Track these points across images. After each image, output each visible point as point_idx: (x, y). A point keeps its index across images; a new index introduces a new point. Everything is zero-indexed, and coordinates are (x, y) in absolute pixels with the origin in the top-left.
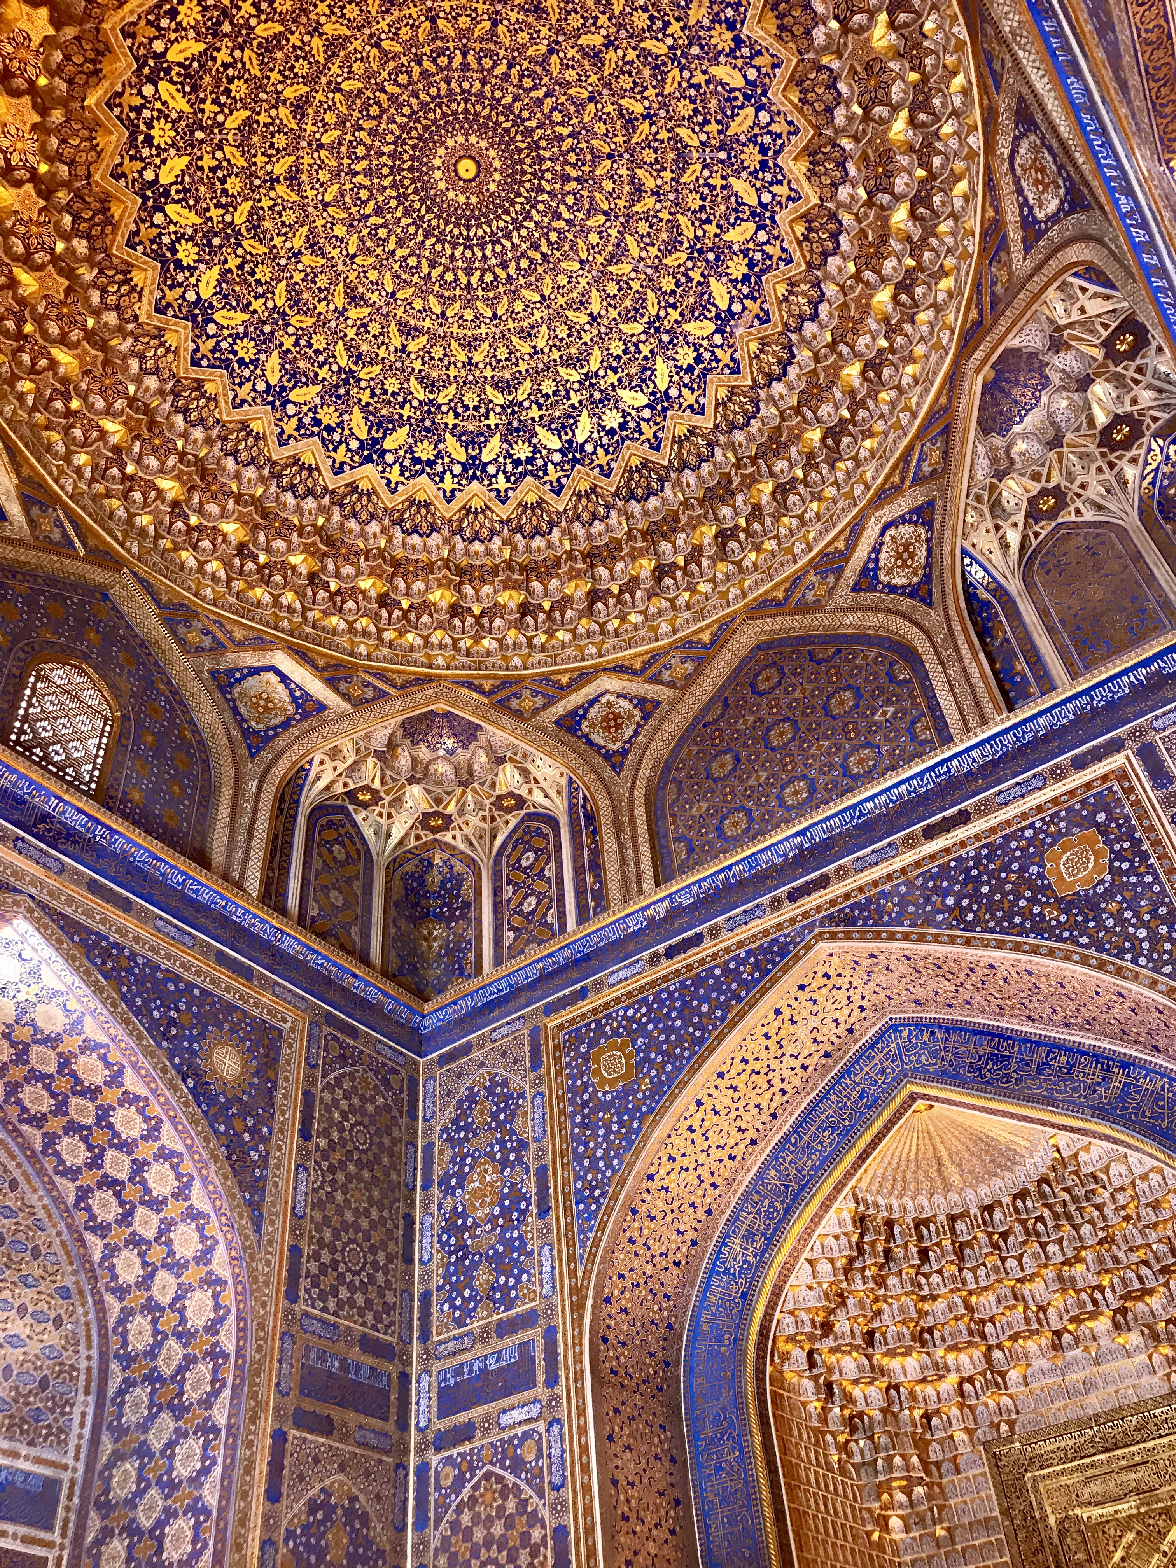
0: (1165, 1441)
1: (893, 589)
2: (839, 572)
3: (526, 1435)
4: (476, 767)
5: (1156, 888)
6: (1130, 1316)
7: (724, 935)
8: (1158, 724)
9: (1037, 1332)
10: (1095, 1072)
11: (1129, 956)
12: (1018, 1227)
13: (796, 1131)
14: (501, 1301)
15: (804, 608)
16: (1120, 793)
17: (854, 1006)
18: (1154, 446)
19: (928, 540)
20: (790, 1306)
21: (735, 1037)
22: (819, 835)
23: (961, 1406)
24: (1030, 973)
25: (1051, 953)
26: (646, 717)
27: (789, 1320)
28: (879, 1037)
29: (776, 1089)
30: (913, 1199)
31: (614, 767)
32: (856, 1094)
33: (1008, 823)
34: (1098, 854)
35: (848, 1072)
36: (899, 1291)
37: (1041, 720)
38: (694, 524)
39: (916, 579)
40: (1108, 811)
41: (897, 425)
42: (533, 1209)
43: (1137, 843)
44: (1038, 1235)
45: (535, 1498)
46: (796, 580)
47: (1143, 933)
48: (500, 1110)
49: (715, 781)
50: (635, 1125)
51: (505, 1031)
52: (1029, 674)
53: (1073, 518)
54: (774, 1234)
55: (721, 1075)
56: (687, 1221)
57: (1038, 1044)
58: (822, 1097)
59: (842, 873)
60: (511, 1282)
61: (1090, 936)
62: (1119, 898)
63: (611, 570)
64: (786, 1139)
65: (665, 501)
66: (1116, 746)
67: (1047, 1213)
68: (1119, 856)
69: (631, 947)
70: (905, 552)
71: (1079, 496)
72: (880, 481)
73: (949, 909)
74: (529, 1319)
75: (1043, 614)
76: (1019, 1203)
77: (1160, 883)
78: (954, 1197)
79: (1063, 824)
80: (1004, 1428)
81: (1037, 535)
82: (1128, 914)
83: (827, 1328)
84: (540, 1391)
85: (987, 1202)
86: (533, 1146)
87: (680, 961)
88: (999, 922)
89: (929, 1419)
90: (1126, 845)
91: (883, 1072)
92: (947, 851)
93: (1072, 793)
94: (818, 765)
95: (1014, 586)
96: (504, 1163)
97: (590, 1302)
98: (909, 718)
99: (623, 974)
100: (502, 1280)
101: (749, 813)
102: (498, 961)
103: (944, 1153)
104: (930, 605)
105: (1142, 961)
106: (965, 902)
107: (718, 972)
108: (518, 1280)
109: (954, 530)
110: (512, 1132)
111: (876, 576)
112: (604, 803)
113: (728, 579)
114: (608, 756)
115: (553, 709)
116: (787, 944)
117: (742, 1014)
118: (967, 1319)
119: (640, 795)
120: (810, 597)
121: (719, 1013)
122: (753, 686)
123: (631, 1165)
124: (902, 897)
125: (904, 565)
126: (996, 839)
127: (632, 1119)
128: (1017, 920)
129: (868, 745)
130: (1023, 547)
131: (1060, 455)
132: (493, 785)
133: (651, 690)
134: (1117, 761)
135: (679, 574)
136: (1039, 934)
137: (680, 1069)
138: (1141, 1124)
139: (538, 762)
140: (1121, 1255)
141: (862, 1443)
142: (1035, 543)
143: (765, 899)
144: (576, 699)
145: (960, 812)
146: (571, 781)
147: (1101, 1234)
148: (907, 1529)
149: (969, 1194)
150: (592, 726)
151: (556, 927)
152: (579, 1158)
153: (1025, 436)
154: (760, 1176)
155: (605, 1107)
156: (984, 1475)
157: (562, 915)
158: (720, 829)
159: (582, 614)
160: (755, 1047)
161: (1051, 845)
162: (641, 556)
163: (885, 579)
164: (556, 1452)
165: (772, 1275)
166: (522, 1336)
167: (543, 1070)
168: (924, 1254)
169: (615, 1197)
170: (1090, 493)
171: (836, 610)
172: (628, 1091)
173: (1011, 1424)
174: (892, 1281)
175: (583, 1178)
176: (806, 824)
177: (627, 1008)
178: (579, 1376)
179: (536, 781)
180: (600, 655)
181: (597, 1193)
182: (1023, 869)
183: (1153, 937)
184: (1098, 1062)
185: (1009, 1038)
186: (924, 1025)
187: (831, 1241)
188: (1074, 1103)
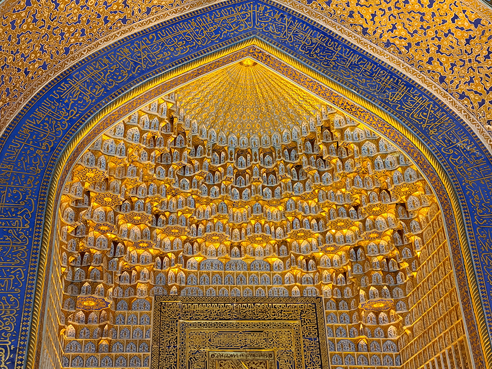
0: (277, 322)
10: (388, 80)
13: (156, 32)
23: (151, 269)
32: (212, 29)
35: (211, 13)
57: (355, 52)
58: (185, 19)
64: (145, 33)
80: (174, 289)
91: (237, 24)
118: (188, 216)
138: (410, 121)
154: (114, 48)
156: (149, 314)
184: (391, 77)
185: (337, 41)
186: (277, 9)
187: (145, 118)
188: (370, 93)
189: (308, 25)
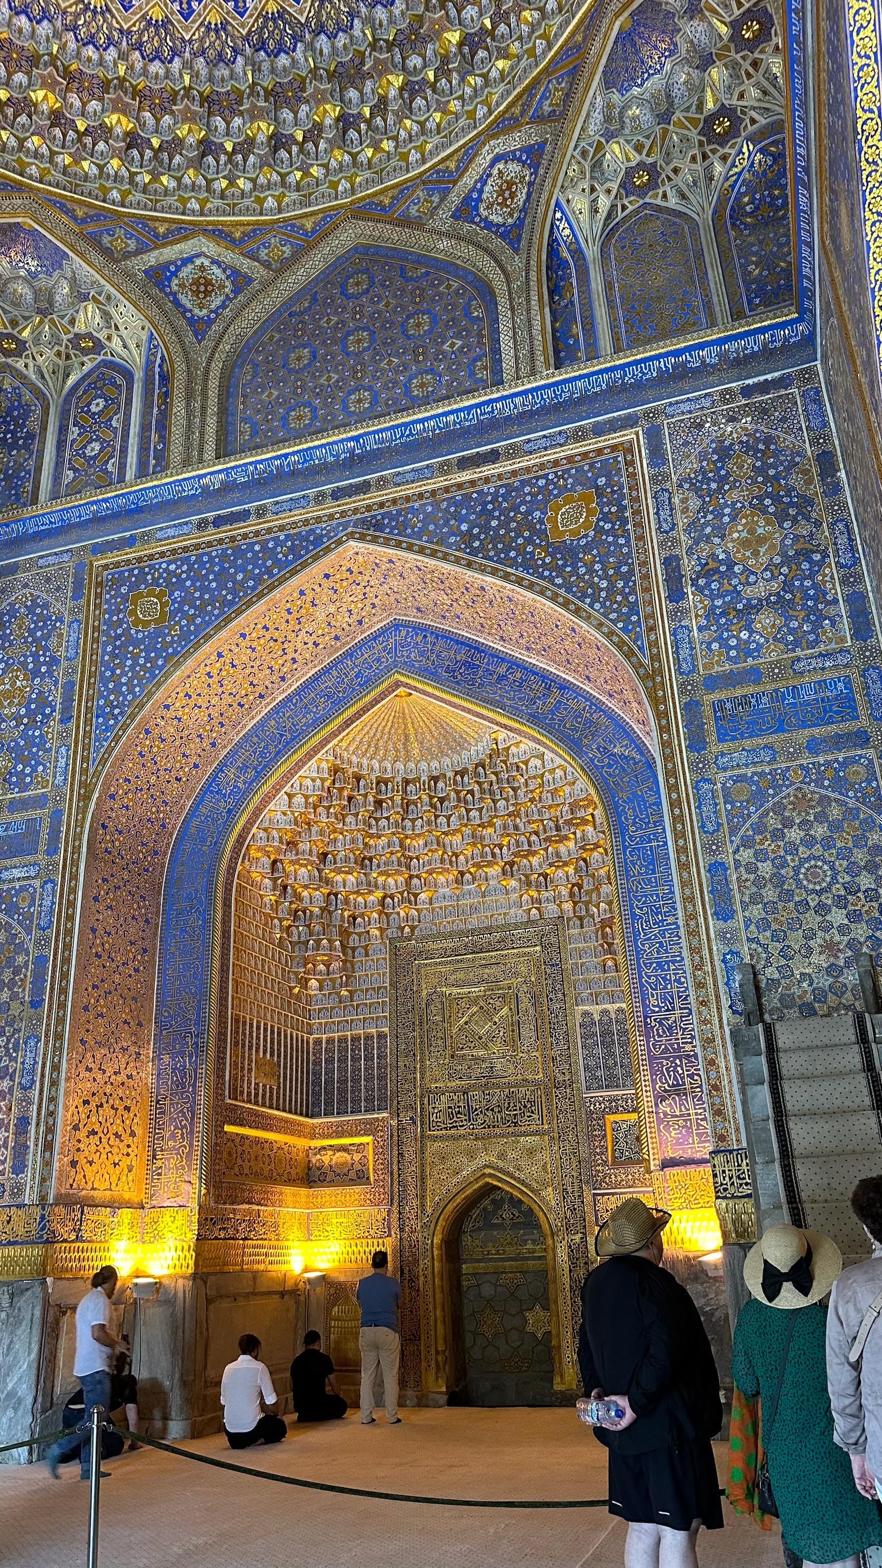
0: (515, 951)
1: (489, 225)
2: (445, 194)
3: (23, 889)
4: (57, 298)
5: (625, 550)
6: (515, 867)
7: (269, 516)
8: (668, 410)
9: (448, 871)
10: (538, 686)
11: (588, 600)
12: (453, 795)
13: (299, 694)
14: (16, 784)
15: (405, 222)
16: (622, 465)
17: (368, 602)
18: (745, 150)
19: (531, 184)
20: (266, 825)
21: (261, 606)
22: (371, 445)
23: (380, 913)
24: (511, 600)
25: (530, 587)
26: (237, 290)
27: (262, 834)
28: (383, 632)
29: (289, 657)
30: (380, 762)
31: (196, 334)
32: (353, 674)
33: (528, 470)
34: (590, 512)
35: (351, 655)
36: (353, 827)
37: (579, 383)
38: (319, 99)
39: (510, 220)
40: (609, 477)
41: (531, 52)
42: (57, 715)
43: (622, 509)
44: (466, 802)
45: (24, 934)
46: (403, 190)
47: (604, 584)
48: (37, 628)
49: (290, 371)
50: (160, 663)
51: (51, 560)
52: (581, 339)
53: (659, 201)
54: (262, 770)
55: (243, 636)
56: (193, 748)
57: (503, 660)
58: (326, 671)
59: (382, 483)
60: (28, 770)
61: (564, 579)
62: (595, 552)
63: (228, 124)
64: (289, 698)
65: (294, 62)
66: (630, 422)
67: (476, 788)
68: (605, 517)
69: (183, 509)
70: (508, 188)
71: (669, 179)
72: (501, 108)
73: (461, 534)
74: (40, 801)
75: (608, 286)
76: (458, 778)
77: (629, 546)
78: (411, 765)
79: (570, 480)
80: (407, 930)
81: (624, 208)
82: (597, 567)
83: (292, 844)
84: (40, 857)
85: (435, 774)
86: (64, 664)
87: (225, 532)
88: (497, 554)
89: (355, 919)
90: (613, 510)
91: (378, 660)
92: (473, 483)
93: (585, 455)
94: (384, 379)
95: (592, 252)
96: (36, 673)
97: (96, 795)
98: (472, 355)
99: (171, 532)
100: (20, 767)
101: (314, 410)
102: (55, 496)
103: (412, 731)
104: (516, 250)
105: (597, 606)
106: (476, 531)
107: (257, 548)
108: (34, 769)
109: (555, 179)
110: (46, 649)
111: (476, 208)
112: (180, 366)
113: (341, 170)
114: (192, 322)
115: (145, 257)
116: (323, 536)
117: (272, 588)
118: (399, 855)
119: (216, 367)
120: (413, 211)
121: (251, 583)
122: (343, 287)
123: (150, 694)
124: (427, 516)
125: (503, 204)
126: (515, 482)
127: (157, 657)
128: (513, 554)
129: (431, 371)
130: (609, 216)
131: (665, 132)
132: (72, 322)
133: (245, 265)
134: (627, 435)
135: (295, 149)
136: (526, 569)
137: (208, 624)
138: (562, 732)
139: (122, 309)
140: (521, 825)
141: (301, 928)
142: (620, 215)
143: (311, 492)
144: (170, 253)
145: (492, 449)
146: (151, 337)
147: (511, 809)
148: (321, 989)
149: (423, 765)
150: (181, 286)
151: (115, 477)
152: (105, 681)
153: (640, 101)
154: (262, 724)
155: (136, 643)
156: (385, 959)
157: (122, 467)
158: (285, 419)
159: (191, 163)
160: (278, 617)
161: (556, 496)
162: (260, 117)
163: (485, 214)
164: (47, 903)
165: (257, 799)
166: (31, 814)
167: (83, 601)
168: (379, 803)
169: (132, 717)
170: (677, 180)
171: (434, 231)
172: (159, 633)
173: (413, 928)
174: (349, 819)
175: (106, 698)
176: (361, 431)
177: (169, 563)
178: (77, 850)
179: (117, 328)
180: (202, 214)
181: (117, 711)
182: (529, 512)
183: (611, 589)
184: (543, 682)
185: (483, 651)
186: (420, 629)
187: (308, 782)
188: (517, 709)
189: (452, 640)
